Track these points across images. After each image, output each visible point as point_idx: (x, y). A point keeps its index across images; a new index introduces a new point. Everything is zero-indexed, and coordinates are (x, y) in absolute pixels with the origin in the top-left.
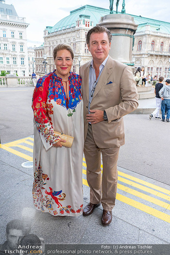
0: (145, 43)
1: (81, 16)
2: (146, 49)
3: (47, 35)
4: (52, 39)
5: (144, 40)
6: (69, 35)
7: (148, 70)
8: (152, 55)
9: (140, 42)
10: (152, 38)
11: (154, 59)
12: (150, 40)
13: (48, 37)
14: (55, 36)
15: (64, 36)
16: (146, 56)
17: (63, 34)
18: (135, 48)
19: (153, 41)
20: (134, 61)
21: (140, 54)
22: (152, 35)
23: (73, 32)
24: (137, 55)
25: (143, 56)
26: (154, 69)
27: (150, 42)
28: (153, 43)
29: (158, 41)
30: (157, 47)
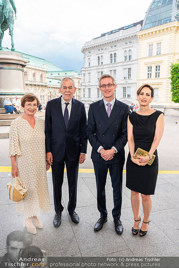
8: (27, 85)
28: (26, 74)
29: (30, 72)
30: (30, 77)
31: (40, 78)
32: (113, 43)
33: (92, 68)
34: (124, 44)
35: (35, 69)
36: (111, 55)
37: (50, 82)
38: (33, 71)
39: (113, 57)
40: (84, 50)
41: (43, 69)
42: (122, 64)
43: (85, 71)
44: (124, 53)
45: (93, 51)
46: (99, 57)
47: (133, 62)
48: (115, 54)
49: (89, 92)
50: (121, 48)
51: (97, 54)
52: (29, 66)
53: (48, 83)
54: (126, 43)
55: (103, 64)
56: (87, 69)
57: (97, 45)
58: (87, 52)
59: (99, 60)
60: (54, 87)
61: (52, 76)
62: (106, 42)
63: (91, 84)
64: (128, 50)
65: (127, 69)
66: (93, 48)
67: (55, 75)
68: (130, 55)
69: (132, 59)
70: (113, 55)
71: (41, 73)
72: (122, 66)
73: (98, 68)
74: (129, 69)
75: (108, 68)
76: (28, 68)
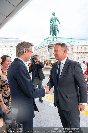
0: (74, 48)
1: (47, 41)
2: (75, 50)
3: (35, 49)
4: (37, 50)
5: (73, 47)
6: (44, 48)
7: (77, 59)
8: (78, 53)
9: (72, 48)
10: (77, 46)
11: (79, 54)
12: (76, 47)
13: (36, 50)
14: (38, 49)
15: (42, 49)
17: (41, 48)
21: (73, 53)
22: (77, 45)
23: (45, 47)
24: (71, 53)
25: (74, 53)
26: (80, 58)
28: (77, 48)
29: (79, 47)
30: (79, 49)
31: (84, 49)
35: (82, 45)
52: (79, 44)
71: (85, 46)
76: (78, 45)
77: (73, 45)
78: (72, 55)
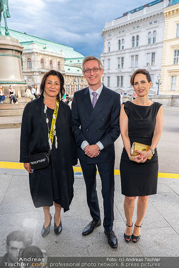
0: (34, 61)
2: (37, 67)
5: (33, 57)
8: (43, 73)
9: (29, 60)
10: (41, 57)
12: (39, 58)
16: (38, 74)
18: (25, 65)
19: (42, 59)
20: (26, 78)
21: (31, 72)
22: (40, 54)
24: (28, 72)
25: (35, 74)
27: (39, 60)
28: (42, 61)
29: (47, 59)
30: (47, 65)
31: (57, 66)
32: (136, 24)
33: (112, 54)
34: (149, 25)
35: (52, 56)
36: (133, 37)
37: (69, 69)
38: (50, 58)
39: (136, 39)
40: (103, 33)
41: (60, 56)
42: (144, 48)
43: (105, 57)
44: (147, 35)
45: (113, 33)
46: (120, 41)
47: (158, 46)
48: (138, 36)
49: (109, 81)
50: (144, 29)
51: (117, 38)
52: (46, 53)
53: (67, 71)
54: (151, 23)
55: (124, 48)
56: (106, 55)
57: (118, 26)
58: (106, 36)
59: (120, 44)
60: (73, 75)
61: (72, 63)
62: (128, 23)
63: (110, 72)
64: (152, 31)
65: (151, 54)
66: (113, 30)
67: (75, 62)
68: (155, 36)
69: (157, 41)
70: (136, 38)
71: (58, 60)
72: (145, 50)
73: (119, 53)
74: (153, 54)
75: (130, 52)
76: (45, 55)
77: (33, 53)
78: (30, 77)
